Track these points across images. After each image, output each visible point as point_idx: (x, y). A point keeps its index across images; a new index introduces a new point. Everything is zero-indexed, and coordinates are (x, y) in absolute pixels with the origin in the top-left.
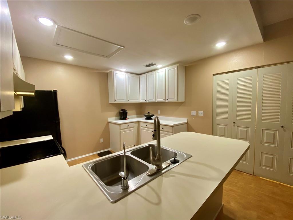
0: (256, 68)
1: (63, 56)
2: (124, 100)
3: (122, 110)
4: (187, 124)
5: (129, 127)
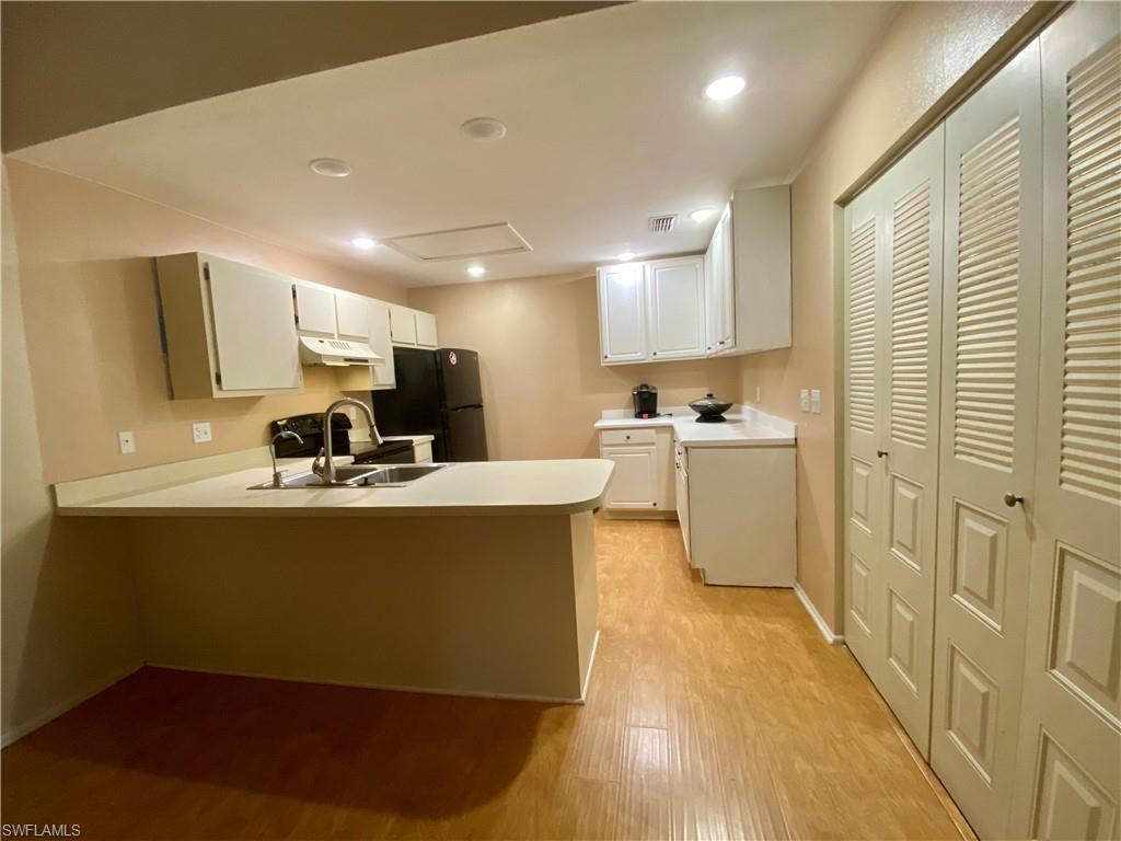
1: (466, 269)
2: (638, 355)
3: (641, 387)
4: (795, 446)
5: (630, 441)
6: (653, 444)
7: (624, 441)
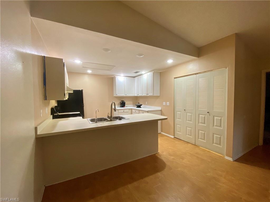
0: (196, 74)
2: (123, 95)
3: (122, 101)
4: (161, 111)
5: (124, 112)
6: (128, 112)
7: (123, 112)
